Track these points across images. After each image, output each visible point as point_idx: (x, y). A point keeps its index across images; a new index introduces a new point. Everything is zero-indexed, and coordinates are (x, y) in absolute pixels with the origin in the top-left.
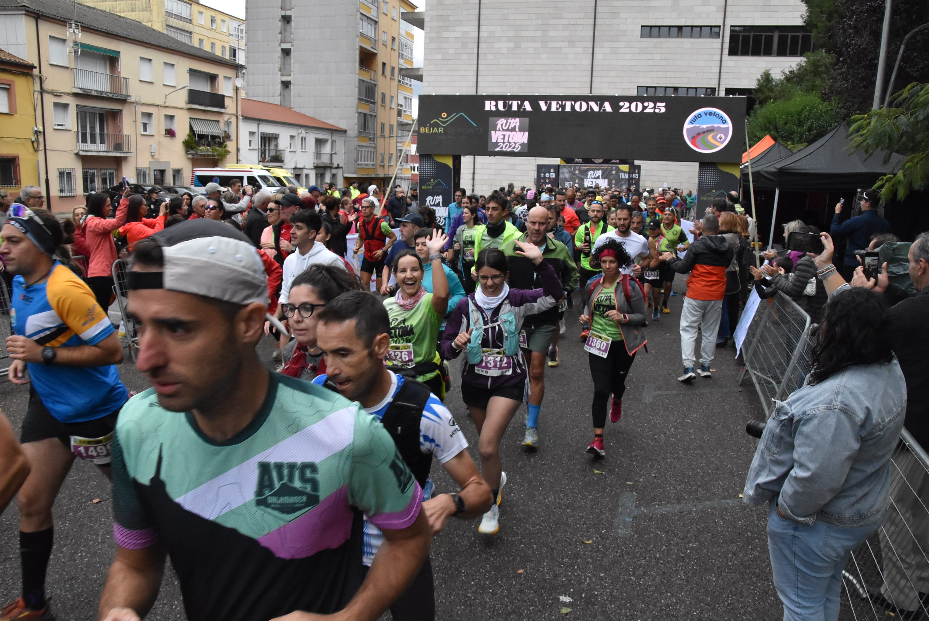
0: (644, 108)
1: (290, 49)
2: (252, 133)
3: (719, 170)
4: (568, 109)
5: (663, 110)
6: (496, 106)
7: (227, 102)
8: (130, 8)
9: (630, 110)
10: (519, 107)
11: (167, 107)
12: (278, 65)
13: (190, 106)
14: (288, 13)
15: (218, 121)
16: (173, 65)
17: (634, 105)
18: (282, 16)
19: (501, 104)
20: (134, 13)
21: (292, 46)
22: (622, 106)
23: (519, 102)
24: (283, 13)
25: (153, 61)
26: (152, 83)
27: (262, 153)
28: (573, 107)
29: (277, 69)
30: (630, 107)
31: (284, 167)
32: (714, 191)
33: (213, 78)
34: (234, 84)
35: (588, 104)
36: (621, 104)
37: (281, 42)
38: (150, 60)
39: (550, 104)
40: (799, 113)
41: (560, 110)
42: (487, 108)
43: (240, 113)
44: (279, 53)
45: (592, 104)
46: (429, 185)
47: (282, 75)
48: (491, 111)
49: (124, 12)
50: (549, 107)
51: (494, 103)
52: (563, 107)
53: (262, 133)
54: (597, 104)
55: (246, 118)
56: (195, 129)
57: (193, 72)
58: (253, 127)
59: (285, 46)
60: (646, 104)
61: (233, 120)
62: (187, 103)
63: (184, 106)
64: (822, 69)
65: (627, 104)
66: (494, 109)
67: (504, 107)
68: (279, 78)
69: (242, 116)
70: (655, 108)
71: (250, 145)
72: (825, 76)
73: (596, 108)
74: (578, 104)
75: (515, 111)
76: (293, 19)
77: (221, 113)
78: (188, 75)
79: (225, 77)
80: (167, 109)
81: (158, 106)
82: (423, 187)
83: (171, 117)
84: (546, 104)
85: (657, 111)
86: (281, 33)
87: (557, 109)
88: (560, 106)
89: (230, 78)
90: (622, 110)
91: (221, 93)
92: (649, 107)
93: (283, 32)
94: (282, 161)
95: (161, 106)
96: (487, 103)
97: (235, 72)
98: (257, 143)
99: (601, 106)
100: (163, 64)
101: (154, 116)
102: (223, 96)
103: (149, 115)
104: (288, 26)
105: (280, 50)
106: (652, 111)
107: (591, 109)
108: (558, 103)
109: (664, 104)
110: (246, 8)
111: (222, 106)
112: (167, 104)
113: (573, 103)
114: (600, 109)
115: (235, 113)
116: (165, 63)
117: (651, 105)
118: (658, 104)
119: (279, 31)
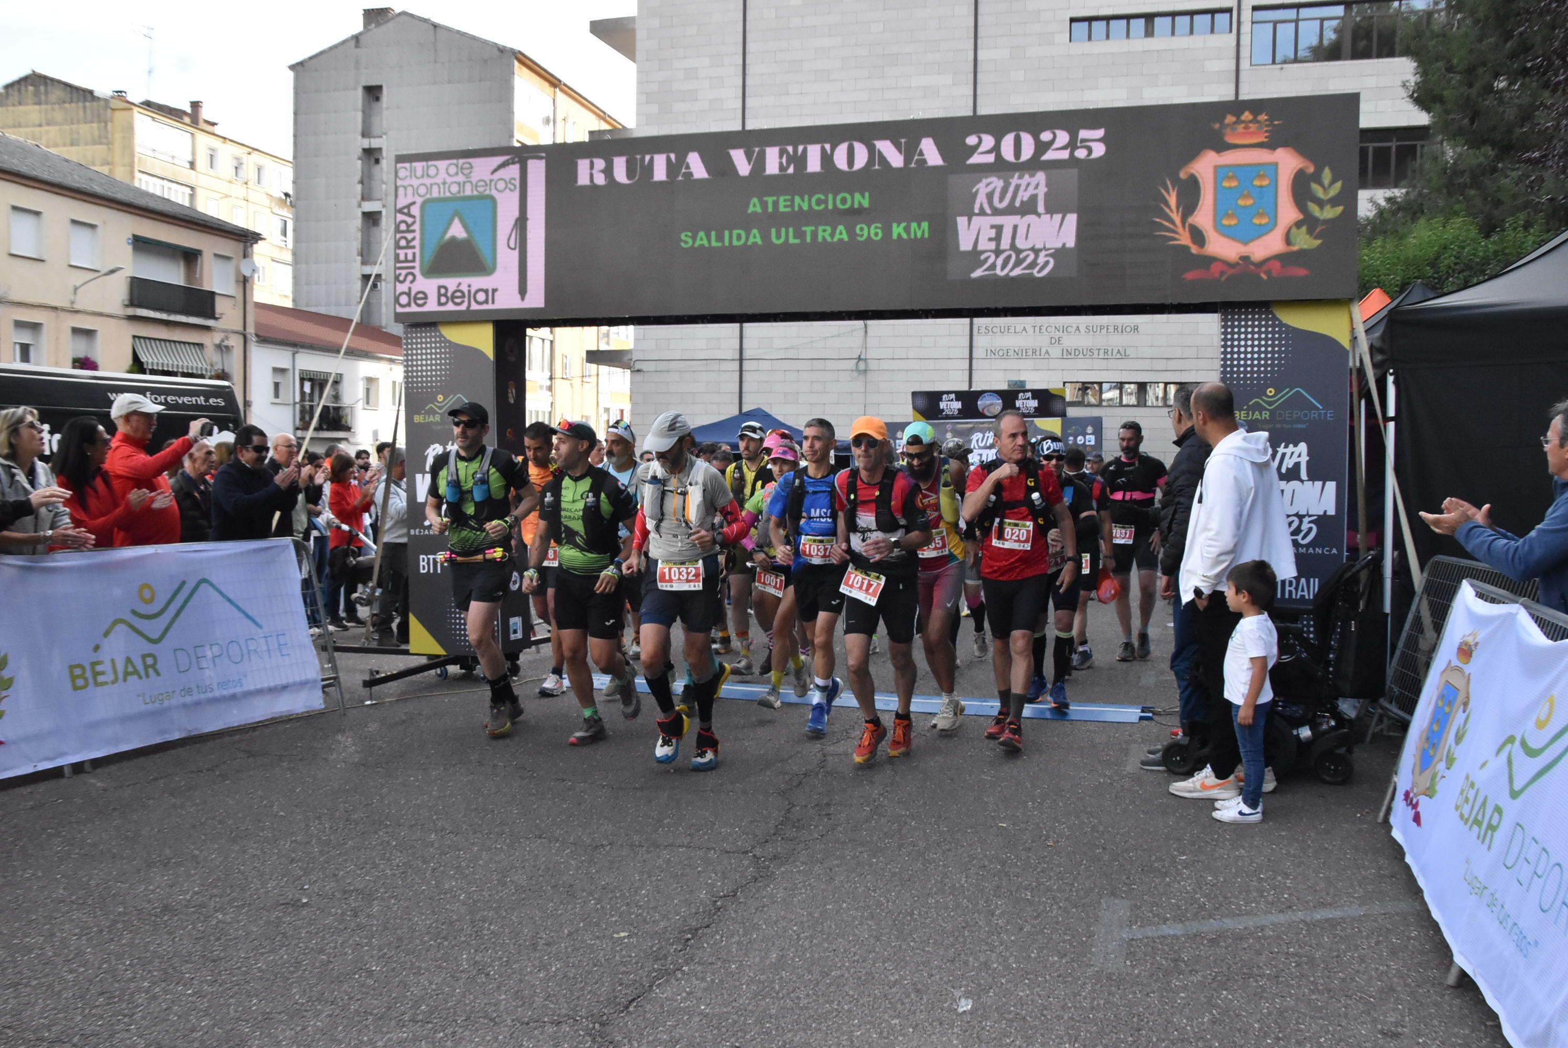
0: (1041, 147)
1: (380, 212)
2: (279, 371)
3: (1281, 325)
4: (814, 164)
5: (1099, 150)
6: (608, 171)
7: (221, 306)
8: (68, 141)
9: (999, 157)
10: (672, 169)
11: (77, 312)
12: (356, 245)
13: (131, 311)
14: (375, 143)
15: (200, 345)
16: (93, 227)
17: (1008, 142)
18: (365, 150)
19: (620, 166)
20: (75, 149)
21: (384, 206)
22: (974, 149)
23: (673, 156)
24: (366, 143)
25: (44, 216)
26: (43, 261)
27: (303, 412)
28: (827, 159)
29: (355, 252)
30: (996, 149)
31: (351, 439)
32: (1271, 391)
33: (190, 257)
34: (238, 271)
35: (871, 149)
36: (971, 140)
37: (363, 199)
38: (37, 214)
39: (762, 156)
40: (1433, 264)
41: (791, 170)
42: (583, 179)
43: (251, 330)
44: (358, 221)
45: (885, 147)
46: (432, 412)
47: (364, 263)
48: (594, 187)
49: (56, 145)
50: (759, 164)
51: (600, 164)
52: (801, 161)
53: (302, 372)
54: (898, 146)
55: (265, 339)
56: (143, 359)
57: (141, 244)
58: (281, 357)
59: (369, 207)
60: (1046, 136)
61: (235, 342)
62: (127, 306)
63: (117, 309)
64: (1466, 179)
65: (988, 141)
66: (600, 180)
67: (630, 173)
68: (357, 269)
69: (257, 336)
70: (1072, 145)
71: (277, 395)
72: (1472, 192)
73: (896, 159)
74: (842, 149)
75: (661, 183)
76: (384, 154)
77: (207, 328)
78: (130, 248)
79: (216, 255)
80: (78, 316)
81: (55, 308)
82: (417, 419)
83: (89, 334)
84: (749, 156)
85: (1081, 154)
86: (361, 182)
87: (782, 168)
88: (790, 160)
89: (228, 258)
90: (975, 159)
91: (206, 287)
92: (1057, 145)
93: (366, 181)
94: (348, 429)
95: (63, 310)
96: (583, 165)
97: (241, 245)
98: (292, 391)
99: (910, 150)
100: (68, 224)
101: (45, 330)
102: (213, 294)
103: (35, 327)
104: (377, 167)
105: (360, 215)
106: (1065, 155)
107: (883, 160)
108: (782, 152)
109: (1100, 133)
110: (295, 136)
111: (212, 315)
112: (77, 306)
113: (828, 147)
114: (907, 160)
115: (241, 328)
116: (74, 222)
117: (1063, 137)
118: (1083, 134)
119: (358, 177)
